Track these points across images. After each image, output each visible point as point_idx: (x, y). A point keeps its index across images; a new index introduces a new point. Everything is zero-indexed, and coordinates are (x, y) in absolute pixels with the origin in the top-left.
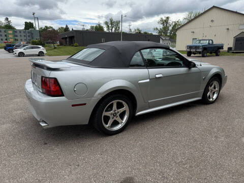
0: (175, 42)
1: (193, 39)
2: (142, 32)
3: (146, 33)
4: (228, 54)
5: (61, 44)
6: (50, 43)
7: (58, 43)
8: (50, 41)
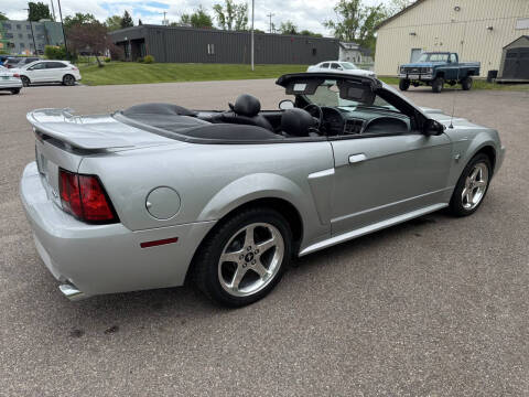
0: (373, 55)
1: (413, 50)
2: (299, 31)
3: (306, 33)
4: (489, 85)
5: (115, 57)
6: (88, 54)
7: (108, 54)
8: (88, 48)
